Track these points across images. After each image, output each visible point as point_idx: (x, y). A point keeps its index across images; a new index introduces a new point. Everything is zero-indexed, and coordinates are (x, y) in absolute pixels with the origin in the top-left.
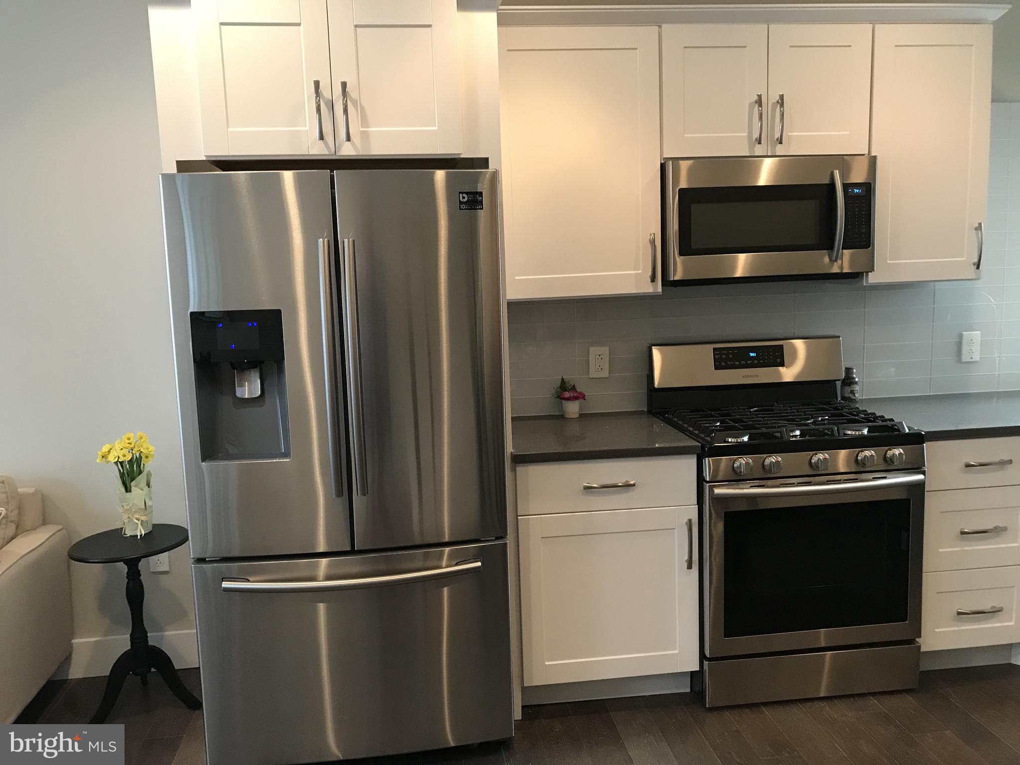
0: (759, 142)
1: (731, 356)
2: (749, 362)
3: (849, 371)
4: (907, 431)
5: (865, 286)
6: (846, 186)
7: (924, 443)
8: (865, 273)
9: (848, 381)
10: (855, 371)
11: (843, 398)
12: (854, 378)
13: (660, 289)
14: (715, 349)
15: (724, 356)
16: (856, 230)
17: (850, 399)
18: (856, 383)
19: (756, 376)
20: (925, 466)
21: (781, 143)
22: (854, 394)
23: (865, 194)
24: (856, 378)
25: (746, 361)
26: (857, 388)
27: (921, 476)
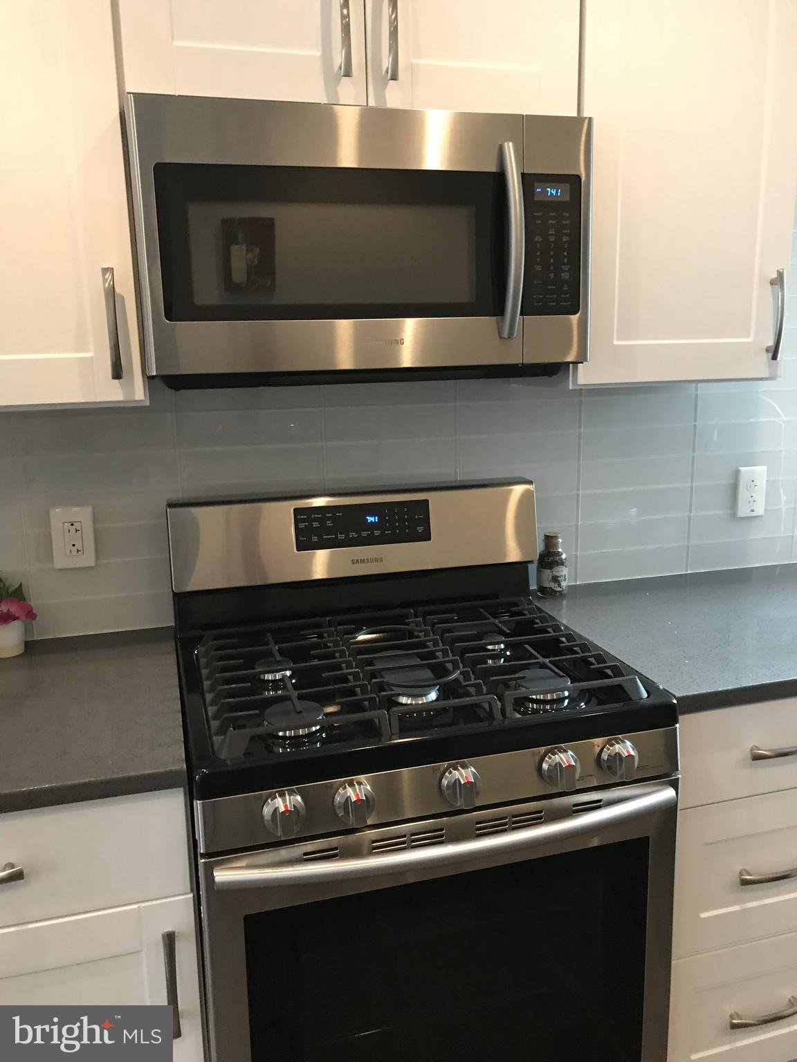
0: (345, 70)
1: (329, 523)
2: (364, 534)
3: (550, 540)
4: (645, 697)
5: (572, 390)
6: (527, 180)
7: (677, 721)
8: (571, 365)
9: (549, 558)
10: (560, 540)
11: (542, 589)
12: (559, 554)
13: (139, 393)
14: (297, 511)
15: (316, 524)
16: (552, 276)
17: (550, 591)
18: (562, 563)
19: (376, 560)
20: (678, 770)
21: (394, 78)
22: (559, 582)
23: (568, 199)
24: (562, 554)
25: (359, 533)
26: (563, 571)
27: (669, 793)
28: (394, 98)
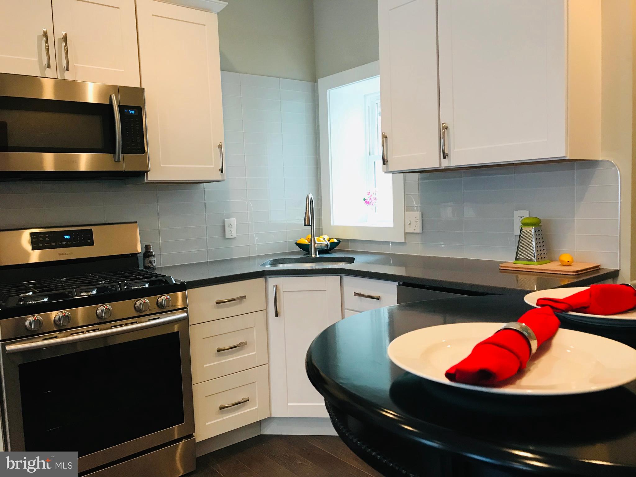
0: (48, 66)
1: (47, 239)
2: (64, 243)
3: (148, 246)
4: (174, 282)
5: (147, 182)
7: (186, 290)
8: (145, 172)
9: (147, 253)
10: (152, 247)
11: (145, 267)
12: (151, 252)
14: (31, 234)
15: (41, 239)
16: (133, 140)
17: (149, 268)
18: (153, 256)
19: (70, 254)
20: (187, 306)
21: (67, 69)
22: (152, 263)
23: (137, 114)
24: (153, 252)
25: (61, 242)
26: (153, 259)
27: (185, 314)
28: (68, 76)
